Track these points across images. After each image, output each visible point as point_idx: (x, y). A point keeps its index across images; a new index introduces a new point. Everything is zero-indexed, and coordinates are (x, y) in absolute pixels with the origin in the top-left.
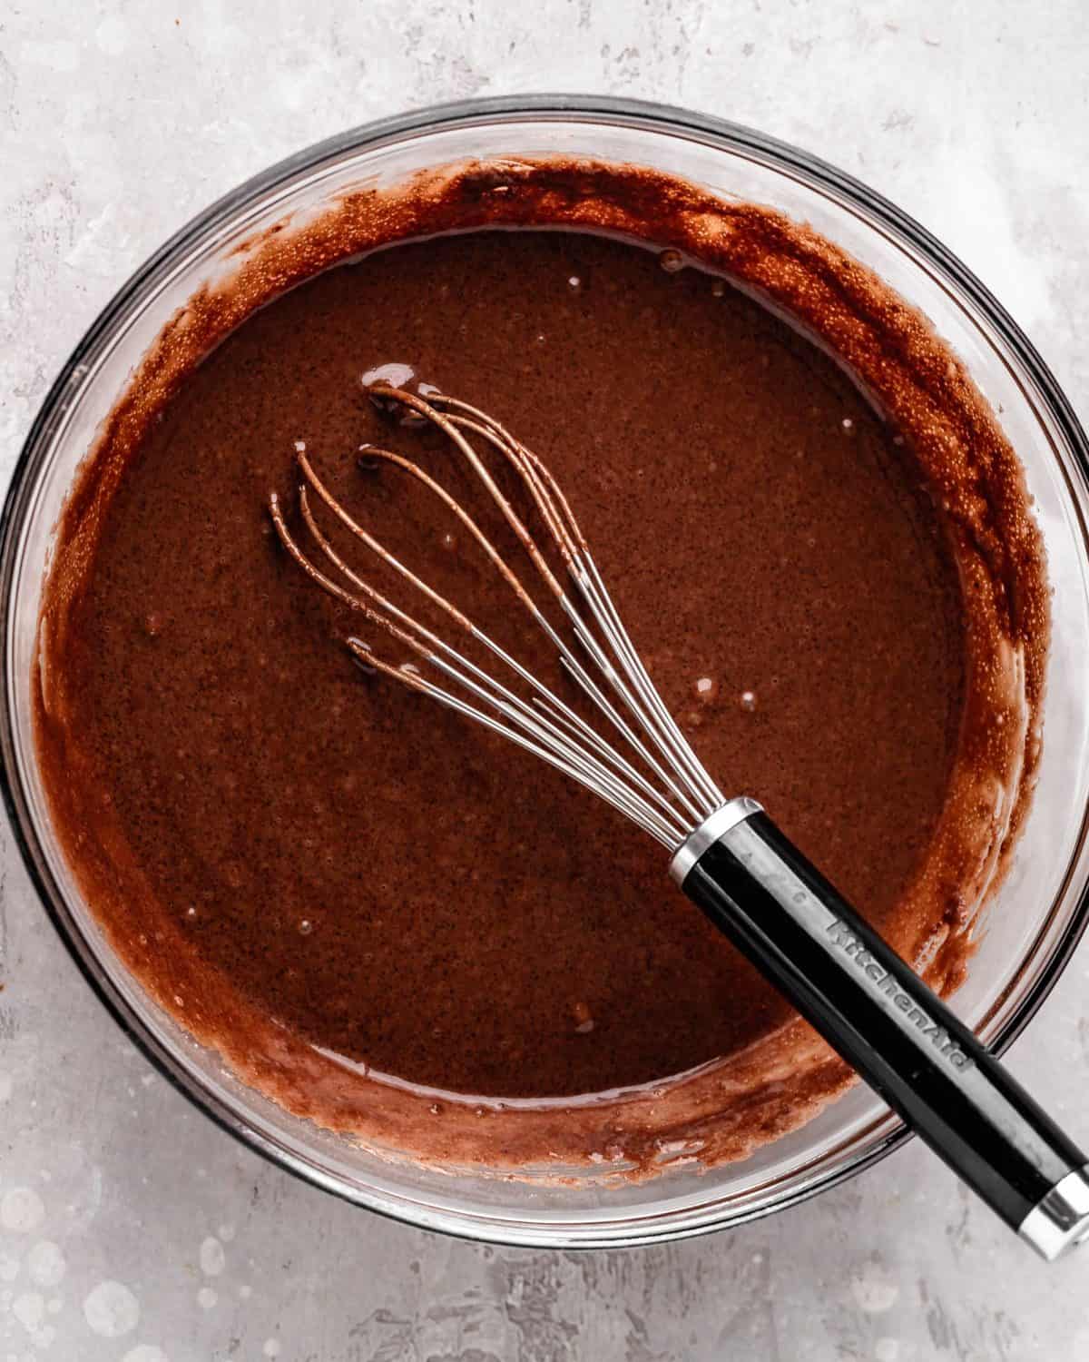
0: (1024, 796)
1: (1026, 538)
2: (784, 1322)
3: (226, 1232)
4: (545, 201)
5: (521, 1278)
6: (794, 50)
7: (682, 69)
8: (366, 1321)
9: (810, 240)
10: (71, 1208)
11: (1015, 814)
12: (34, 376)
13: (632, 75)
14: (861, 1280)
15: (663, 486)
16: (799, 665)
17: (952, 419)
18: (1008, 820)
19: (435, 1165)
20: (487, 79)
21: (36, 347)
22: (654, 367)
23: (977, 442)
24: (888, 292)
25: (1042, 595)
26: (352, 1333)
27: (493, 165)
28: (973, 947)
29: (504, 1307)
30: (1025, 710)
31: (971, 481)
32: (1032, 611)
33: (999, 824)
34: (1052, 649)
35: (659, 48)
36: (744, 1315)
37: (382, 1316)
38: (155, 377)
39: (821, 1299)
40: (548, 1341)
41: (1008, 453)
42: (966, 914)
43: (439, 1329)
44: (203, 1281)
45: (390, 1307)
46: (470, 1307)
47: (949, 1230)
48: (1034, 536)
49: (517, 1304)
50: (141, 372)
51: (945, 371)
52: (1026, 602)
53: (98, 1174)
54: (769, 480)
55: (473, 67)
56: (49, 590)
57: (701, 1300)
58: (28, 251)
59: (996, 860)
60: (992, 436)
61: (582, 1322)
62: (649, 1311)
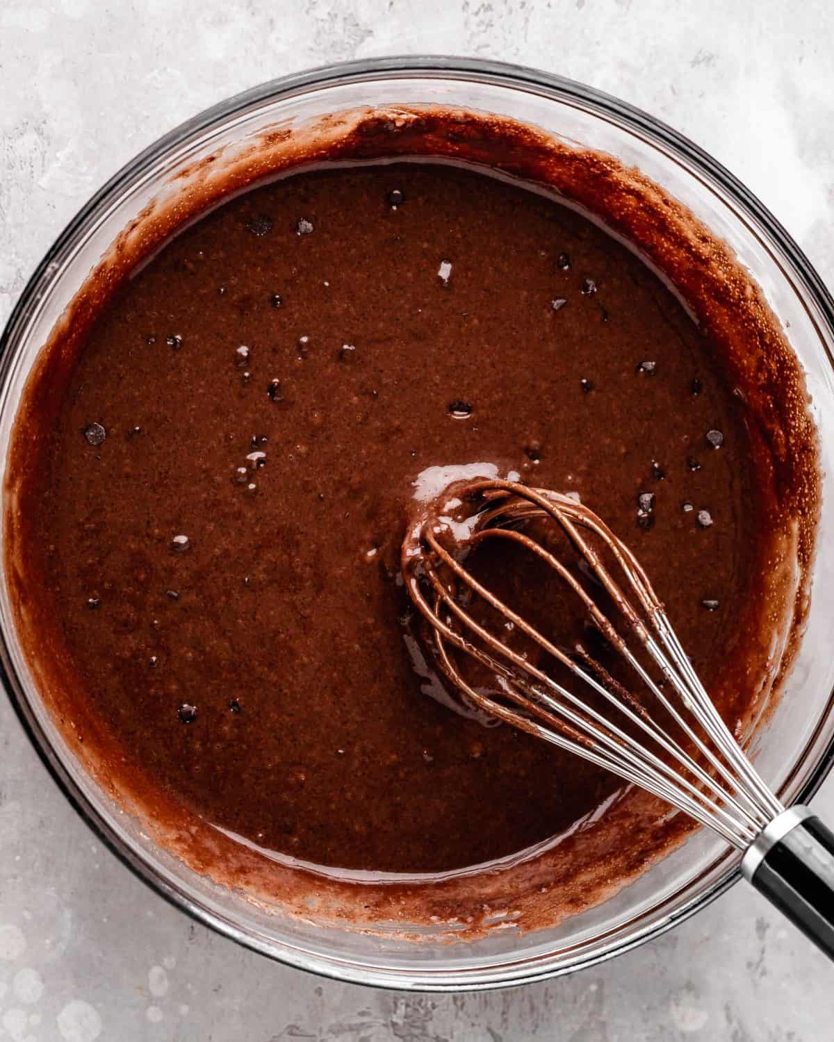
0: (794, 642)
1: (804, 431)
3: (170, 962)
5: (403, 1001)
7: (527, 20)
8: (281, 1035)
9: (637, 181)
10: (48, 941)
11: (786, 656)
12: (15, 277)
13: (487, 26)
14: (677, 1005)
18: (780, 661)
19: (306, 919)
20: (371, 32)
21: (16, 254)
23: (767, 350)
25: (815, 478)
27: (385, 113)
29: (390, 1023)
30: (797, 572)
32: (806, 491)
33: (772, 664)
34: (822, 522)
35: (509, 3)
36: (583, 1033)
37: (293, 1031)
39: (645, 1021)
41: (792, 361)
44: (151, 1000)
45: (299, 1023)
46: (363, 1024)
47: (749, 965)
48: (811, 429)
49: (400, 1022)
51: (742, 291)
52: (801, 483)
53: (68, 914)
55: (360, 23)
57: (548, 1020)
58: (9, 177)
59: (768, 693)
60: (780, 346)
61: (452, 1037)
62: (506, 1028)
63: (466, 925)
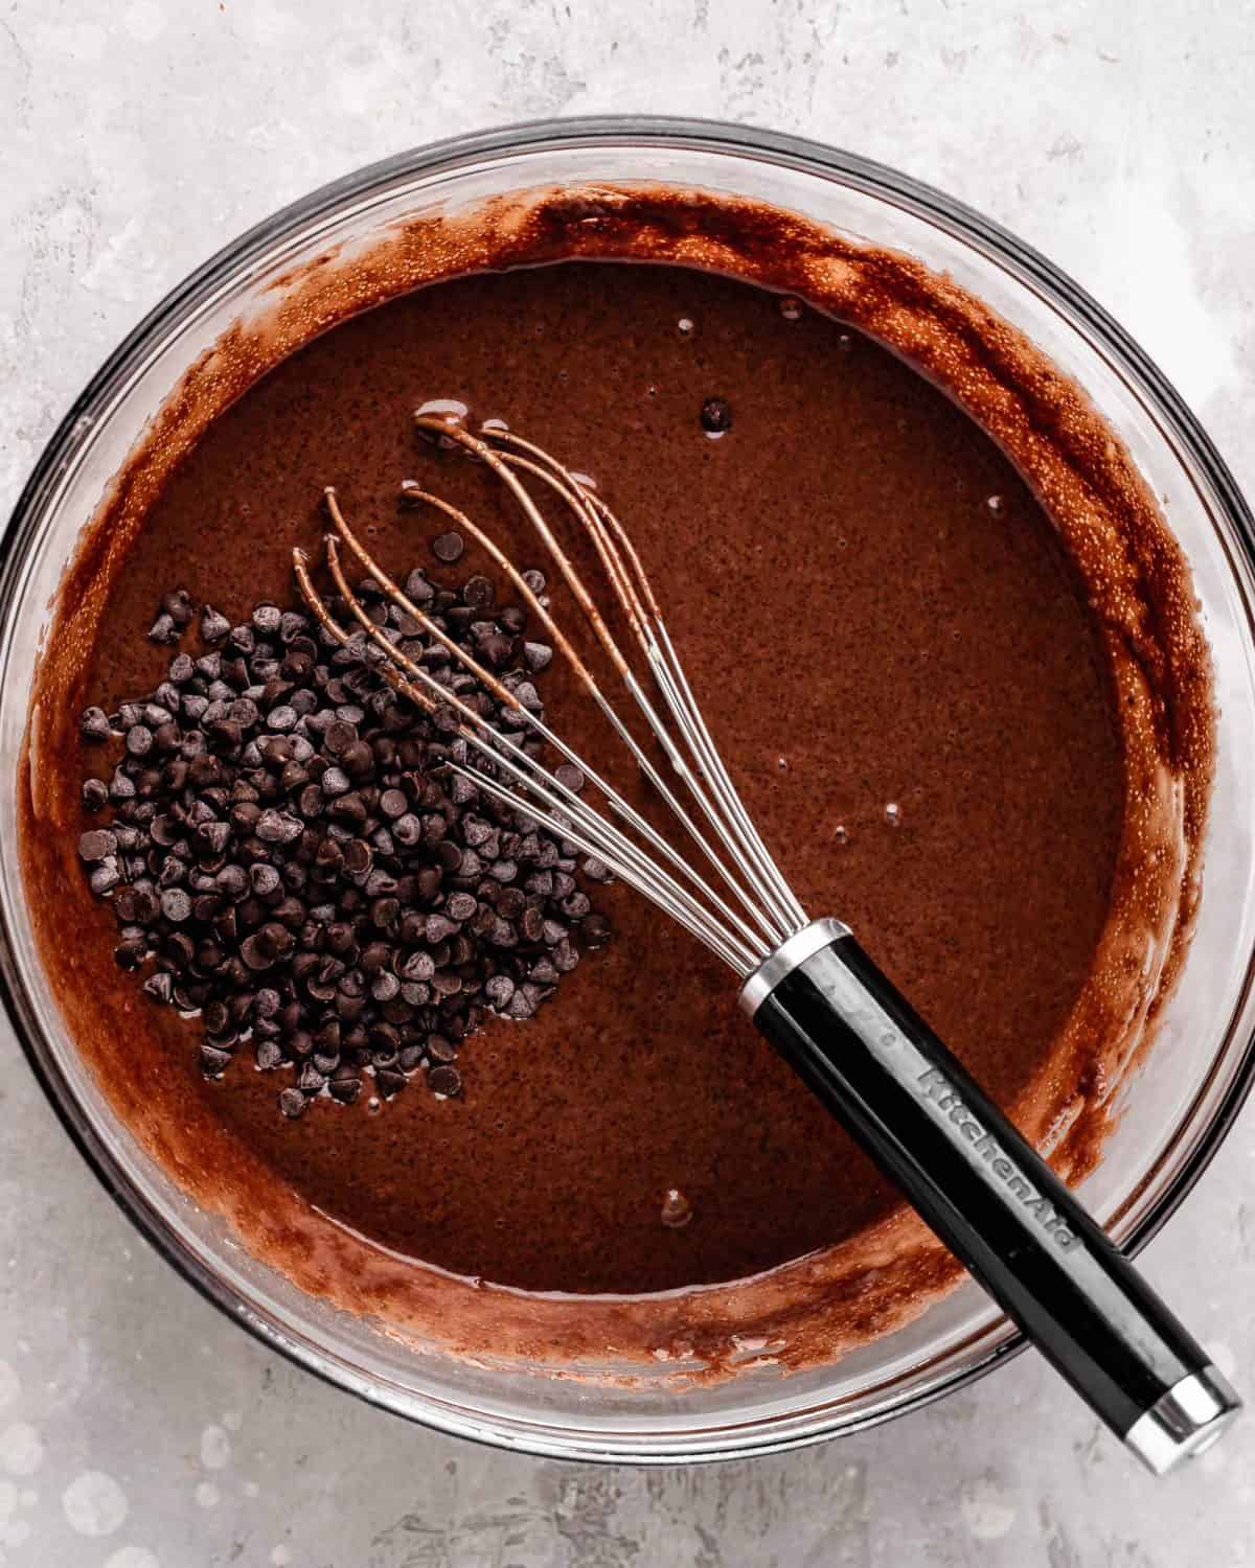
0: (1178, 950)
1: (1191, 650)
2: (880, 1546)
3: (233, 1420)
4: (641, 238)
5: (574, 1484)
6: (946, 61)
7: (813, 80)
8: (391, 1530)
9: (949, 293)
10: (52, 1385)
11: (1166, 971)
12: (40, 416)
13: (755, 85)
14: (972, 1500)
15: (785, 564)
16: (945, 776)
17: (1109, 506)
18: (1159, 977)
19: (472, 1358)
20: (584, 85)
21: (43, 383)
22: (778, 428)
23: (1137, 534)
24: (1038, 357)
25: (1207, 717)
26: (377, 1540)
27: (581, 193)
28: (1111, 1124)
29: (552, 1517)
30: (1183, 850)
31: (1130, 580)
32: (1195, 735)
33: (1147, 981)
34: (1217, 781)
35: (787, 54)
36: (834, 1536)
37: (411, 1524)
38: (177, 428)
39: (925, 1522)
40: (603, 1558)
41: (1173, 551)
42: (1105, 1085)
43: (476, 1540)
44: (202, 1475)
45: (420, 1512)
46: (514, 1516)
47: (1078, 1446)
48: (1200, 648)
49: (569, 1515)
50: (160, 423)
51: (1102, 451)
52: (1188, 724)
53: (83, 1347)
54: (906, 562)
55: (568, 72)
56: (44, 674)
57: (784, 1517)
58: (38, 270)
59: (1142, 1024)
60: (1156, 529)
61: (644, 1538)
62: (724, 1527)
63: (705, 1362)
